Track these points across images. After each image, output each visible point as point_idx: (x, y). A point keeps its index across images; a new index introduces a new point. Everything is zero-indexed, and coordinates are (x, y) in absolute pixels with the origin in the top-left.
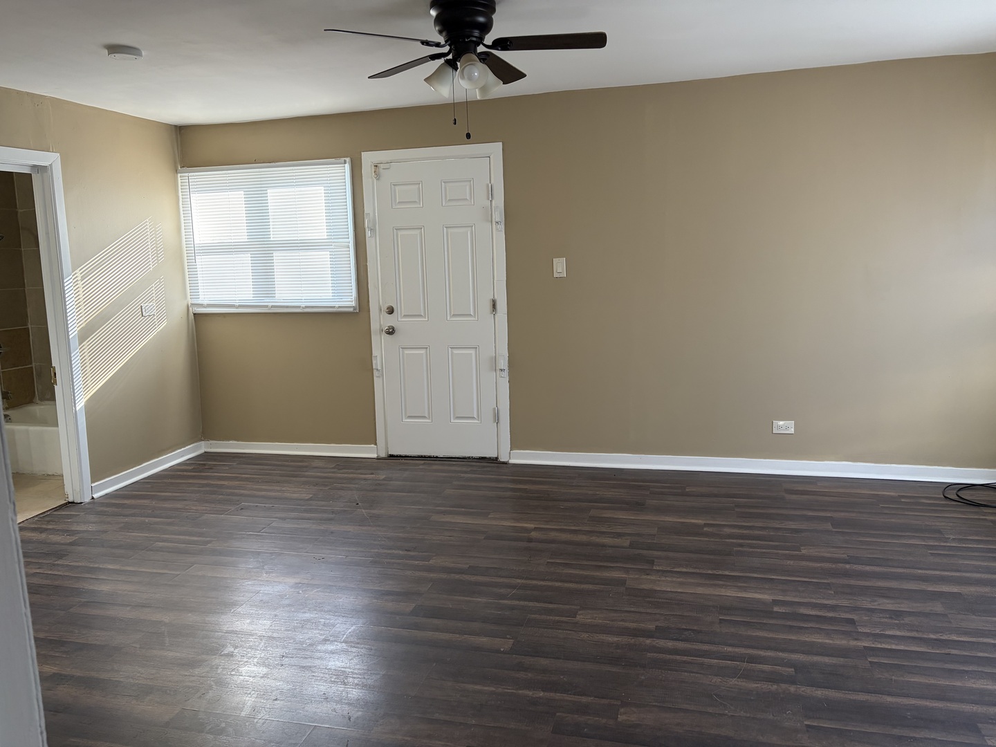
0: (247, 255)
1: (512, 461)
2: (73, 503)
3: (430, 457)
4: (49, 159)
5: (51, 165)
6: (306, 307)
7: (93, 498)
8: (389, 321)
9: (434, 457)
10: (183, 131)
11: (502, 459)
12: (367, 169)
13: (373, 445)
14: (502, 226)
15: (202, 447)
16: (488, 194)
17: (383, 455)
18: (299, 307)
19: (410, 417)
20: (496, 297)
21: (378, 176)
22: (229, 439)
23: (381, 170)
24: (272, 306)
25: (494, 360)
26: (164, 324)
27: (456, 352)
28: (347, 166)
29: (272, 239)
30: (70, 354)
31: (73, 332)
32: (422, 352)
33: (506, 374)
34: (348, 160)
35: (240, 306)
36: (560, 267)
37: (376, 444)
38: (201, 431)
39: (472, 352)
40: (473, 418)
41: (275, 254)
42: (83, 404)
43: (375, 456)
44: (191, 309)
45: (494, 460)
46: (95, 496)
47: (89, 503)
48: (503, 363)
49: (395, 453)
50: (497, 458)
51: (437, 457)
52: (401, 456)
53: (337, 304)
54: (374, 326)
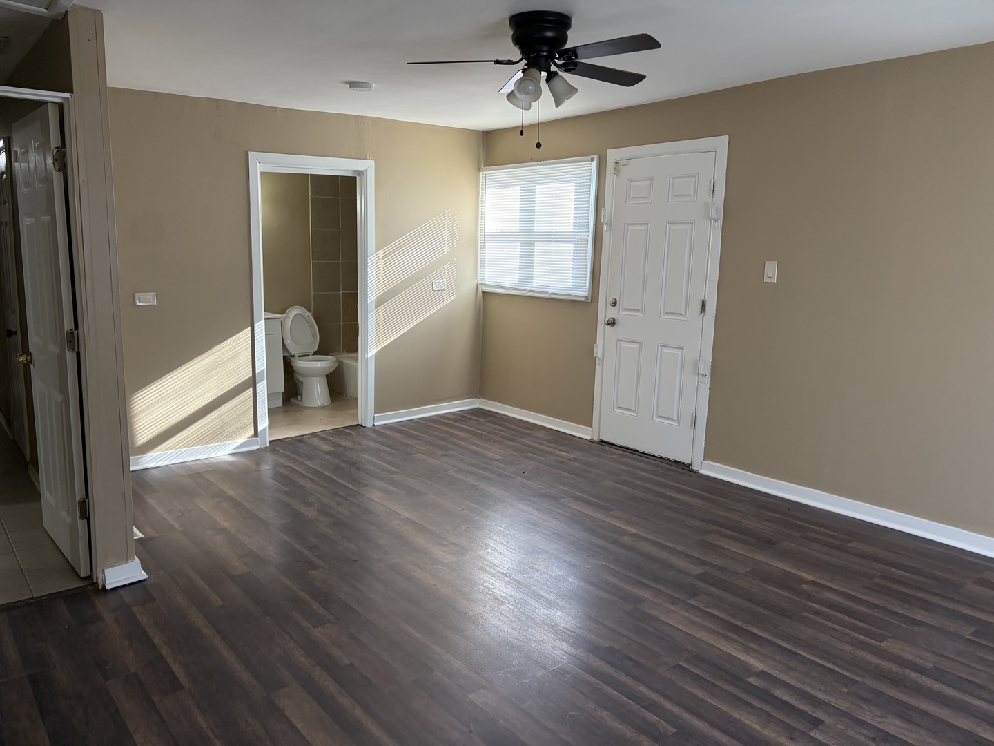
0: (517, 244)
1: (702, 472)
2: (361, 425)
3: (632, 450)
4: (367, 166)
5: (366, 170)
6: (552, 294)
7: (374, 425)
8: (612, 313)
9: (635, 451)
10: (488, 135)
11: (694, 467)
12: (610, 166)
13: (589, 428)
14: (720, 224)
15: (476, 403)
16: (710, 190)
17: (596, 439)
18: (547, 293)
19: (619, 407)
20: (706, 298)
21: (617, 172)
22: (494, 400)
23: (621, 167)
24: (530, 291)
25: (697, 364)
26: (453, 298)
27: (665, 350)
28: (595, 164)
29: (535, 231)
30: (367, 314)
31: (372, 298)
32: (635, 346)
33: (707, 380)
34: (596, 157)
35: (509, 288)
36: (771, 271)
37: (592, 428)
38: (478, 389)
39: (679, 352)
40: (673, 420)
41: (537, 244)
42: (374, 353)
43: (588, 438)
44: (480, 288)
45: (686, 467)
46: (376, 424)
47: (370, 428)
48: (706, 368)
49: (605, 440)
50: (690, 465)
51: (637, 451)
52: (609, 443)
53: (573, 293)
54: (601, 317)
